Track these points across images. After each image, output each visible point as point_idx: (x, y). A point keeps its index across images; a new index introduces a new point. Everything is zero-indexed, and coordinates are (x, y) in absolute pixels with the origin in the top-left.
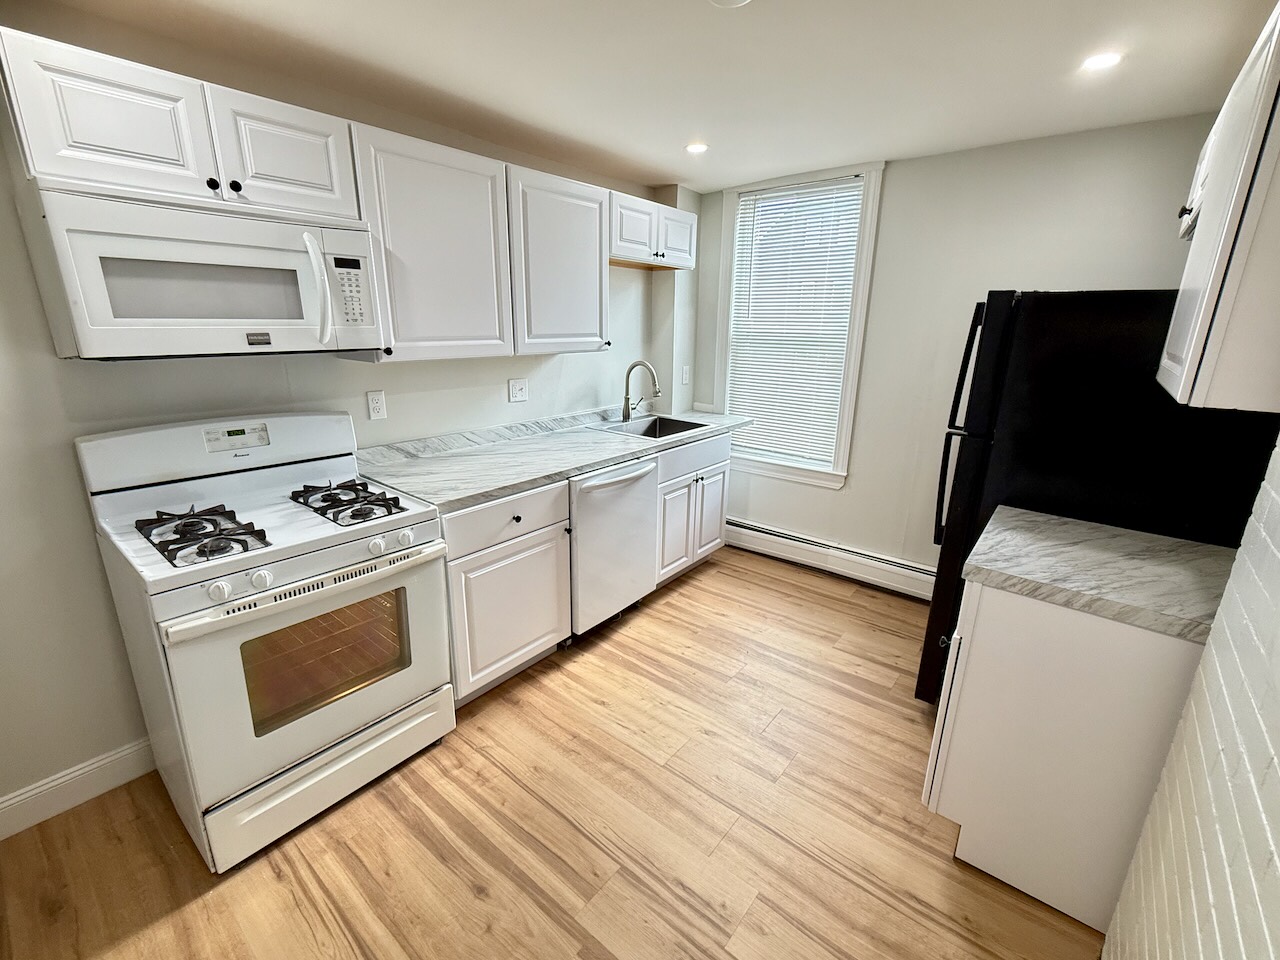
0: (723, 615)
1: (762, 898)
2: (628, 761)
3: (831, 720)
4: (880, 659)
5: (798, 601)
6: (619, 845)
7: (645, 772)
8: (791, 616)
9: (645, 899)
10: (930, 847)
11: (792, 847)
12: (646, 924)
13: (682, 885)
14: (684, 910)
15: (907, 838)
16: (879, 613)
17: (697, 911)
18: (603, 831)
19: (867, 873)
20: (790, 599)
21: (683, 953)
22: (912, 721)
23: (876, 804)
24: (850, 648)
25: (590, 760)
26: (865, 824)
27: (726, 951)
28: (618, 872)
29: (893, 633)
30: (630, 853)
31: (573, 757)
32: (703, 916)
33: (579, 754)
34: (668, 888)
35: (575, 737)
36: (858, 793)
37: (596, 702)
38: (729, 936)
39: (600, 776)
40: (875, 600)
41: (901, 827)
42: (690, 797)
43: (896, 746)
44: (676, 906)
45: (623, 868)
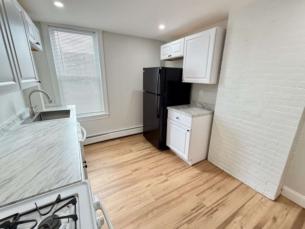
0: (106, 163)
1: (197, 195)
2: (151, 209)
3: (155, 164)
4: (143, 149)
5: (114, 149)
6: (179, 221)
7: (156, 206)
8: (119, 153)
9: (196, 220)
10: (189, 167)
11: (186, 185)
12: (203, 222)
13: (193, 210)
14: (199, 212)
15: (186, 169)
16: (130, 141)
17: (199, 209)
18: (173, 224)
19: (193, 177)
20: (112, 150)
21: (209, 216)
22: (161, 154)
23: (179, 168)
24: (136, 150)
25: (145, 220)
26: (182, 172)
27: (209, 207)
28: (187, 224)
29: (137, 143)
30: (182, 219)
31: (142, 226)
32: (200, 208)
33: (141, 223)
34: (193, 213)
35: (133, 222)
36: (175, 170)
37: (120, 210)
38: (205, 205)
39: (153, 219)
40: (125, 140)
41: (184, 168)
42: (168, 198)
43: (166, 159)
44: (198, 213)
45: (186, 222)
